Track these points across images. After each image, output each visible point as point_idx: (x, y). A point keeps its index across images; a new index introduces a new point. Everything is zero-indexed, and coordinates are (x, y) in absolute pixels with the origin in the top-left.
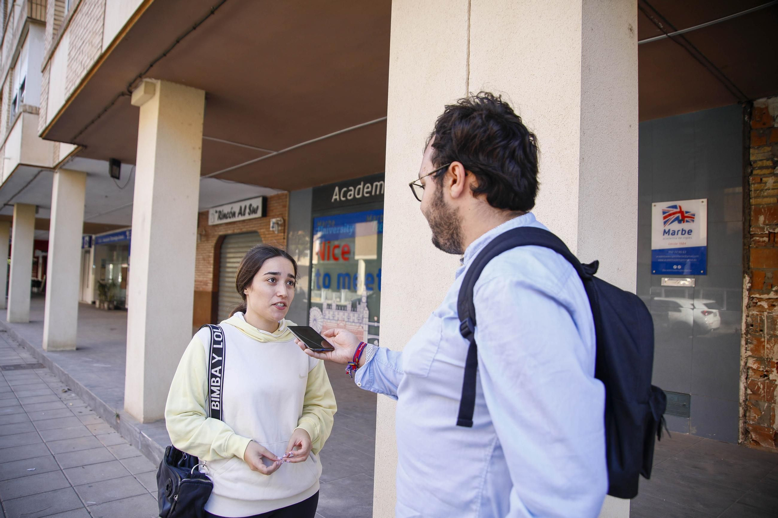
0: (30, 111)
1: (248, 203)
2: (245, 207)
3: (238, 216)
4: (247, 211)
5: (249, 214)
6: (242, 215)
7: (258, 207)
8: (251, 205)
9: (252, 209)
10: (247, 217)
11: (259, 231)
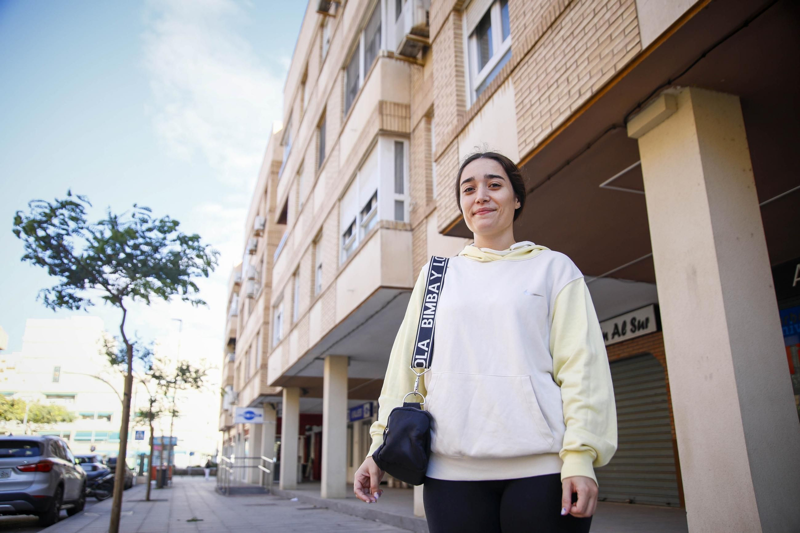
0: (387, 226)
1: (628, 318)
2: (624, 324)
3: (613, 338)
4: (629, 327)
5: (633, 331)
6: (619, 335)
7: (647, 320)
8: (634, 319)
9: (636, 323)
10: (629, 335)
11: (652, 352)
